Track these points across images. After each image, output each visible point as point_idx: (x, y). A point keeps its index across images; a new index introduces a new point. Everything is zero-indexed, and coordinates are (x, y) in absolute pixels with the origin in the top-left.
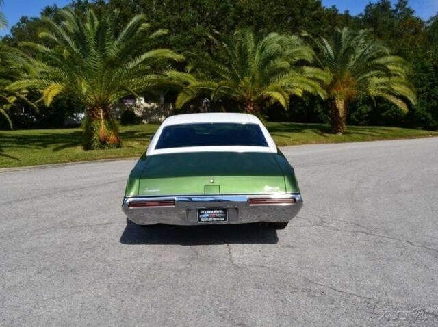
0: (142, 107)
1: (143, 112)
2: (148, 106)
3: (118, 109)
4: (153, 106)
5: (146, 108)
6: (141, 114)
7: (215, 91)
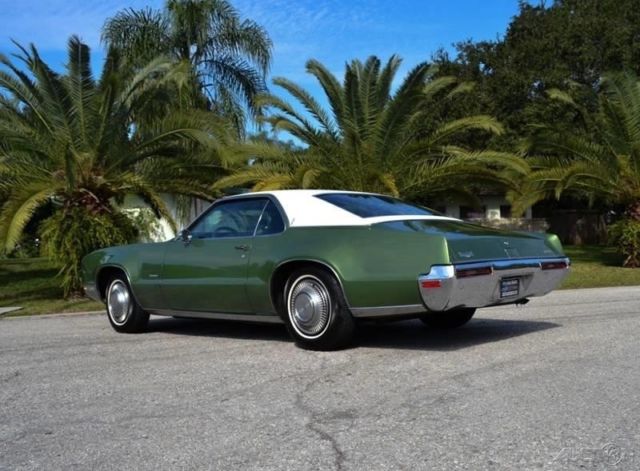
0: (497, 224)
4: (515, 223)
7: (564, 183)
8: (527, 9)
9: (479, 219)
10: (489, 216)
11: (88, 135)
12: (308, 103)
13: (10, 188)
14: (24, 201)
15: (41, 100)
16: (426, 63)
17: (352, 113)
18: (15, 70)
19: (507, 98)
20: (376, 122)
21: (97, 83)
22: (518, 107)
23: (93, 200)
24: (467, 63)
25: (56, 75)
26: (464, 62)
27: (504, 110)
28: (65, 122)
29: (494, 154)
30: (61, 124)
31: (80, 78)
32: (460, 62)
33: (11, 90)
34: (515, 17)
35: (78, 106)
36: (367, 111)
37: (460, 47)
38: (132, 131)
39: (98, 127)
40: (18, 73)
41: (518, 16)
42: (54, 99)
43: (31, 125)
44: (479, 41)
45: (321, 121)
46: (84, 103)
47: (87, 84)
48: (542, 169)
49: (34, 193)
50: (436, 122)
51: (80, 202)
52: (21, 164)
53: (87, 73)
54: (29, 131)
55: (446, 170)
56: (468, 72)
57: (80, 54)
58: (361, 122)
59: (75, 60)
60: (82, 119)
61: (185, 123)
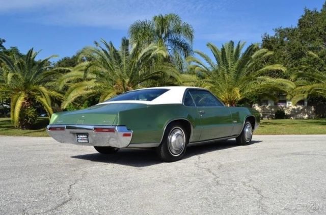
0: (291, 108)
1: (291, 112)
2: (295, 107)
3: (273, 110)
4: (299, 108)
5: (293, 109)
6: (290, 113)
7: (309, 92)
8: (308, 12)
9: (283, 106)
10: (287, 105)
11: (126, 72)
12: (207, 59)
13: (100, 91)
15: (111, 60)
17: (224, 63)
19: (295, 53)
20: (233, 67)
21: (131, 54)
22: (299, 58)
24: (279, 37)
25: (117, 51)
26: (277, 37)
27: (293, 59)
28: (119, 68)
29: (281, 79)
30: (117, 68)
31: (124, 52)
34: (302, 16)
35: (124, 62)
36: (230, 62)
37: (276, 30)
39: (130, 70)
40: (103, 50)
41: (304, 15)
42: (116, 60)
46: (126, 61)
47: (127, 54)
48: (302, 86)
50: (263, 64)
53: (127, 50)
54: (107, 71)
55: (261, 86)
56: (279, 42)
57: (126, 43)
58: (227, 67)
59: (123, 45)
60: (125, 66)
61: (162, 68)
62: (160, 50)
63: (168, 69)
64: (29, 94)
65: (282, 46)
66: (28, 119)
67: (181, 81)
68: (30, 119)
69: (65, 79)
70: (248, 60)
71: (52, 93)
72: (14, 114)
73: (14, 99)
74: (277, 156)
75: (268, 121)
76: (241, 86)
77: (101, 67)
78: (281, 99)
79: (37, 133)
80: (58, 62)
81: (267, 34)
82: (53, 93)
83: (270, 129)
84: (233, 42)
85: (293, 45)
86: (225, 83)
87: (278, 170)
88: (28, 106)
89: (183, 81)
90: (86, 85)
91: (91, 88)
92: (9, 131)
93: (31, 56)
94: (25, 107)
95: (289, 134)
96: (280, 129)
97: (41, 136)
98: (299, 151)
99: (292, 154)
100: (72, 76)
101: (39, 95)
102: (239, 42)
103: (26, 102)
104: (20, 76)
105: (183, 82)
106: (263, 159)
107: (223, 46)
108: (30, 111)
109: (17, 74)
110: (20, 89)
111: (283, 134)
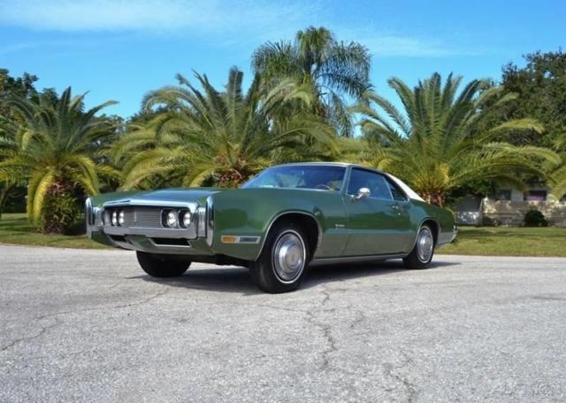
11: (237, 133)
12: (390, 109)
13: (186, 167)
14: (196, 176)
15: (208, 109)
16: (476, 81)
17: (420, 118)
18: (193, 90)
20: (438, 123)
21: (244, 98)
23: (238, 177)
24: (534, 71)
25: (218, 93)
26: (531, 71)
27: (561, 112)
28: (223, 124)
29: (533, 148)
30: (220, 125)
31: (234, 94)
32: (528, 70)
33: (190, 102)
35: (231, 114)
36: (432, 115)
37: (529, 58)
38: (271, 125)
39: (244, 128)
42: (216, 108)
43: (202, 125)
44: (547, 52)
45: (398, 123)
46: (236, 111)
47: (239, 99)
49: (201, 171)
50: (501, 121)
51: (230, 178)
52: (194, 152)
53: (239, 91)
54: (200, 129)
55: (492, 162)
56: (533, 80)
57: (236, 77)
58: (427, 124)
59: (231, 81)
60: (234, 122)
61: (303, 124)
62: (299, 91)
63: (314, 127)
64: (64, 170)
65: (539, 88)
66: (60, 217)
67: (338, 150)
68: (64, 215)
69: (126, 143)
70: (467, 110)
71: (104, 169)
72: (32, 207)
73: (36, 180)
74: (498, 302)
75: (508, 230)
76: (453, 161)
77: (188, 123)
78: (537, 188)
79: (72, 242)
80: (132, 118)
81: (513, 65)
82: (106, 169)
83: (509, 244)
84: (439, 76)
85: (562, 84)
86: (422, 154)
87: (487, 336)
88: (61, 193)
89: (343, 149)
90: (161, 155)
91: (171, 161)
92: (24, 237)
93: (68, 102)
94: (56, 194)
95: (546, 255)
96: (530, 246)
97: (78, 247)
98: (551, 292)
99: (535, 298)
100: (138, 139)
101: (79, 173)
102: (451, 75)
103: (59, 186)
104: (47, 138)
105: (343, 152)
106: (464, 308)
107: (420, 83)
108: (64, 202)
109: (42, 133)
110: (48, 161)
111: (535, 255)
